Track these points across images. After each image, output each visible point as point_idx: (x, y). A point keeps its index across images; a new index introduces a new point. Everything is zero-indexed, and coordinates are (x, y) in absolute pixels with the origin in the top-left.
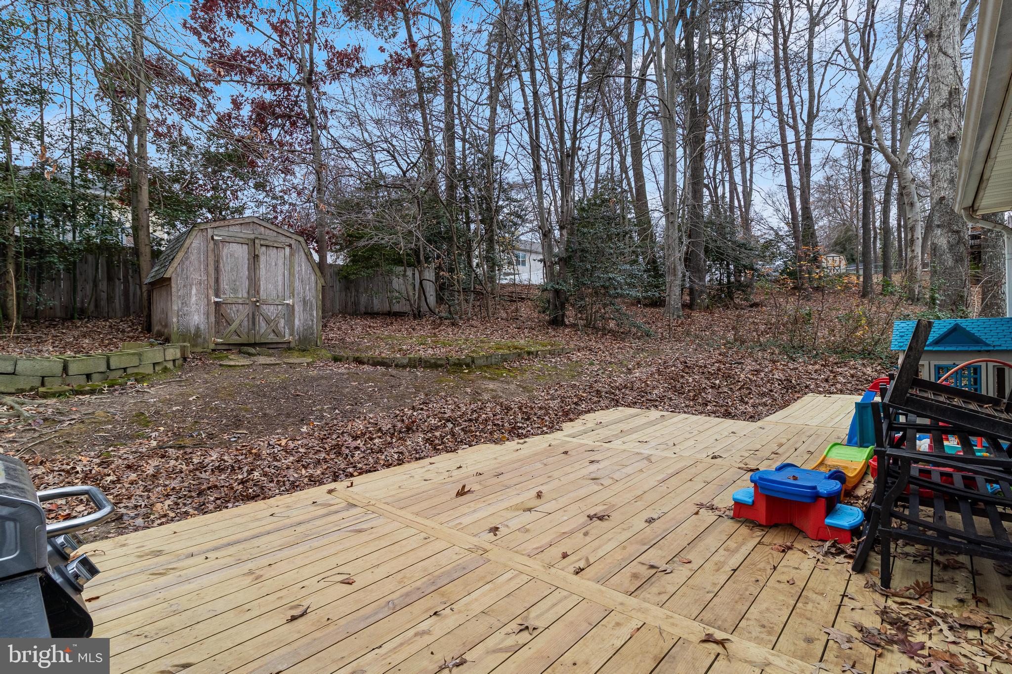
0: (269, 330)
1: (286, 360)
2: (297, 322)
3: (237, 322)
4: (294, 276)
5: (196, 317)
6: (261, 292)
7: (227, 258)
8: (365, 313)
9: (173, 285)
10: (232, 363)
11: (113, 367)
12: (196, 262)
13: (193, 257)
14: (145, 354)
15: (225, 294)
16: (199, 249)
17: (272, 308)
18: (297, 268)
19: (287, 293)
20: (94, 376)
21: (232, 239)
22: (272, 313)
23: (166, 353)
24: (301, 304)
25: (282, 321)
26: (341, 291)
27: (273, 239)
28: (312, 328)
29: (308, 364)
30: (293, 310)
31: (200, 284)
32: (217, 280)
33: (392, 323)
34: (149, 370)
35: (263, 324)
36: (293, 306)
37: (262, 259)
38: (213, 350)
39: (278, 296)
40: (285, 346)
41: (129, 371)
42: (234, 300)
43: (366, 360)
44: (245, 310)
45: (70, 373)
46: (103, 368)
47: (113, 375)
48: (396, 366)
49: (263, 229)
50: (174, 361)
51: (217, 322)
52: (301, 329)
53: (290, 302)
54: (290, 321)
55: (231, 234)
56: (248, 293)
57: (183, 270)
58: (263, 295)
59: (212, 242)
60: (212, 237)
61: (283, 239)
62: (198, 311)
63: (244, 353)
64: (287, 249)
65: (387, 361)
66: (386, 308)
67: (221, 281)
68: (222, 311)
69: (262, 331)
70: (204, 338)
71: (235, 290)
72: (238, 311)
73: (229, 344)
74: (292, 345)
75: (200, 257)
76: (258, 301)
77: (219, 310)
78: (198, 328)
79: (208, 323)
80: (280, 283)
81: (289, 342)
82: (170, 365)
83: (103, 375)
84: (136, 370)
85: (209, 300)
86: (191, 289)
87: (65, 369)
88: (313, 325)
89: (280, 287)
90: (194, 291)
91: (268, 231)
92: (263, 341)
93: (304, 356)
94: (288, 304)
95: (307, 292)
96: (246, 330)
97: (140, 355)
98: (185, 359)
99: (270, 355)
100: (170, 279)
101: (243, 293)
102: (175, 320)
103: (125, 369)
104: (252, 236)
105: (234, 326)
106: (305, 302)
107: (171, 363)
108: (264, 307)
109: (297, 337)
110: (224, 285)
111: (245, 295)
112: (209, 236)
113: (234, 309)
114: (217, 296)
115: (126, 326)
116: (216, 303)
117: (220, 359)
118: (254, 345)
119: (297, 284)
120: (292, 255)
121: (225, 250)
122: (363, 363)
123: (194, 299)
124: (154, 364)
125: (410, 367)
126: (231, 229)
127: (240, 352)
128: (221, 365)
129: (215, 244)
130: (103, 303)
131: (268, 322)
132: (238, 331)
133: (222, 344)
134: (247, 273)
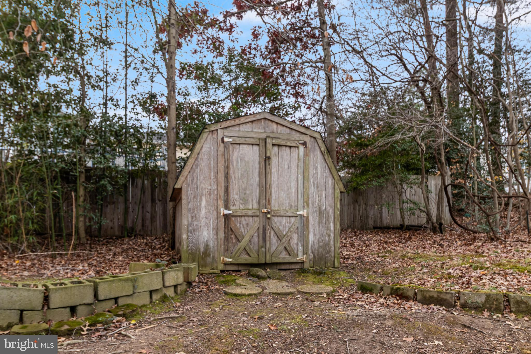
0: (281, 248)
1: (301, 288)
2: (311, 238)
3: (247, 239)
4: (308, 180)
5: (205, 233)
6: (273, 202)
7: (237, 162)
8: (375, 228)
9: (184, 197)
10: (238, 291)
11: (101, 297)
12: (206, 169)
13: (203, 164)
14: (140, 279)
15: (234, 205)
16: (209, 153)
17: (284, 220)
18: (312, 171)
19: (301, 203)
20: (80, 310)
21: (242, 141)
22: (285, 227)
23: (166, 277)
24: (316, 215)
25: (295, 236)
26: (349, 205)
27: (286, 137)
28: (328, 244)
29: (328, 294)
30: (308, 221)
31: (210, 194)
32: (227, 189)
33: (410, 238)
34: (145, 300)
35: (274, 240)
36: (307, 218)
37: (274, 161)
38: (222, 271)
39: (291, 206)
40: (298, 267)
41: (121, 302)
42: (244, 212)
43: (411, 294)
44: (255, 223)
45: (52, 306)
46: (89, 299)
47: (99, 308)
48: (464, 306)
49: (275, 126)
50: (175, 286)
51: (227, 239)
52: (316, 246)
53: (303, 212)
54: (304, 237)
55: (241, 134)
56: (259, 203)
57: (193, 179)
58: (274, 205)
59: (222, 145)
60: (223, 139)
61: (296, 136)
62: (207, 225)
63: (254, 276)
64: (302, 148)
65: (448, 297)
66: (397, 221)
67: (230, 190)
68: (232, 225)
69: (273, 248)
70: (214, 257)
71: (245, 201)
72: (247, 224)
73: (238, 265)
74: (306, 266)
75: (210, 164)
76: (268, 213)
77: (228, 224)
78: (207, 246)
79: (217, 239)
80: (293, 190)
81: (303, 263)
82: (170, 292)
83: (89, 308)
84: (129, 301)
85: (218, 213)
86: (201, 201)
87: (46, 299)
88: (329, 240)
89: (293, 195)
90: (204, 203)
91: (280, 128)
92: (274, 260)
93: (321, 282)
94: (302, 216)
95: (323, 200)
96: (256, 248)
97: (134, 281)
98: (189, 284)
99: (281, 279)
100: (180, 189)
101: (253, 204)
102: (184, 236)
103: (116, 299)
104: (264, 136)
105: (243, 243)
106: (320, 212)
107: (172, 289)
108: (276, 219)
109: (311, 257)
110: (234, 195)
111: (256, 206)
112: (220, 139)
113: (244, 222)
114: (227, 208)
115: (157, 243)
116: (226, 217)
117: (226, 283)
118: (264, 266)
119: (312, 190)
120: (306, 155)
121: (236, 154)
122: (407, 299)
123: (203, 212)
124: (151, 292)
125: (490, 310)
126: (242, 128)
127: (250, 275)
128: (226, 293)
129: (225, 147)
130: (148, 222)
131: (279, 238)
132: (248, 249)
133: (231, 264)
134: (257, 179)
